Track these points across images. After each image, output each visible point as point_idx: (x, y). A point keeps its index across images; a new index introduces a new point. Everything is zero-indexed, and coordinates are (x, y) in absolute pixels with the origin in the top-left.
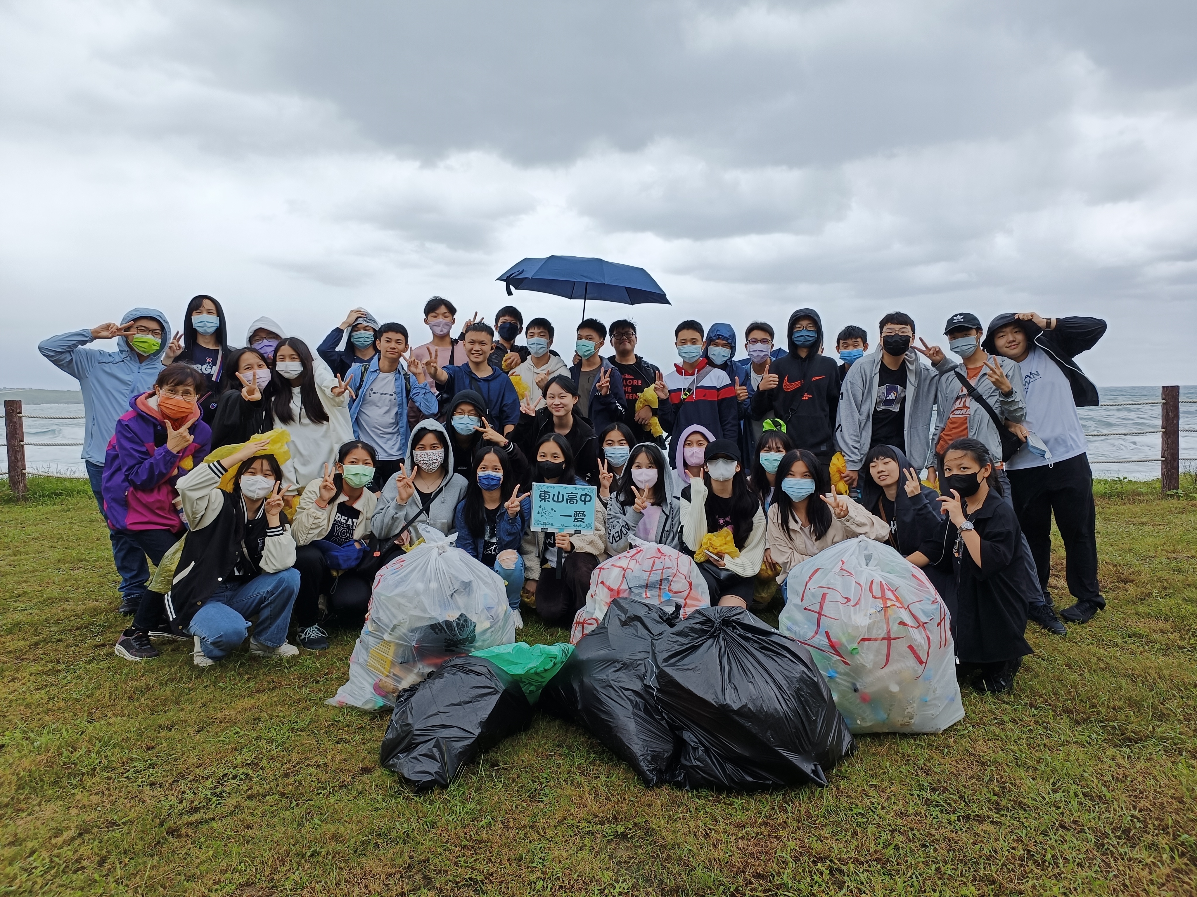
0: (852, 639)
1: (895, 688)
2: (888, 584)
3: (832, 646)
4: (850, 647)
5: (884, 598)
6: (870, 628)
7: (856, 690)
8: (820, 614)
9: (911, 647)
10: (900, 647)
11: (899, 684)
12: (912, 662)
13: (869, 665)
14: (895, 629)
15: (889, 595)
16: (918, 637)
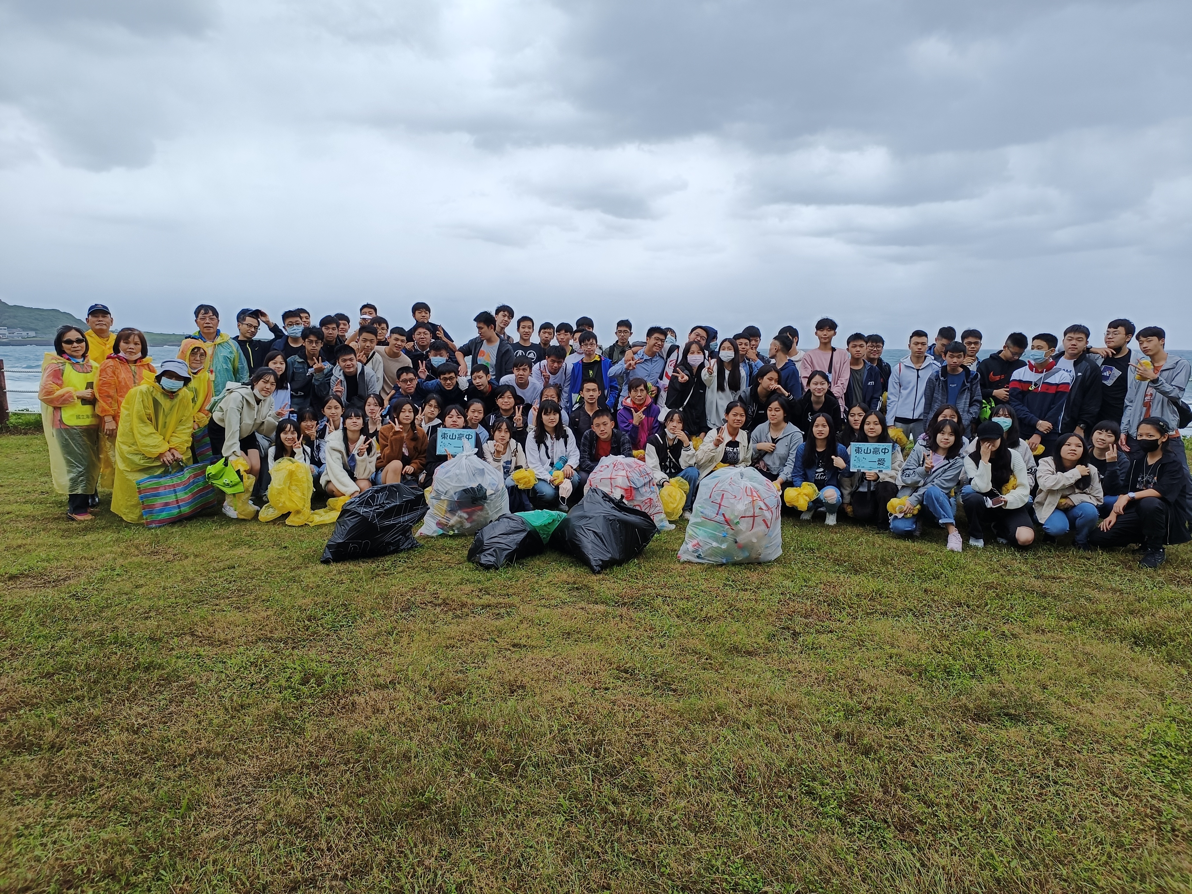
0: (736, 517)
1: (755, 540)
2: (755, 488)
3: (726, 521)
4: (736, 521)
5: (752, 496)
6: (745, 511)
7: (736, 542)
8: (720, 505)
9: (764, 520)
10: (758, 520)
11: (757, 538)
12: (763, 527)
13: (744, 530)
14: (757, 511)
15: (755, 494)
16: (768, 515)
